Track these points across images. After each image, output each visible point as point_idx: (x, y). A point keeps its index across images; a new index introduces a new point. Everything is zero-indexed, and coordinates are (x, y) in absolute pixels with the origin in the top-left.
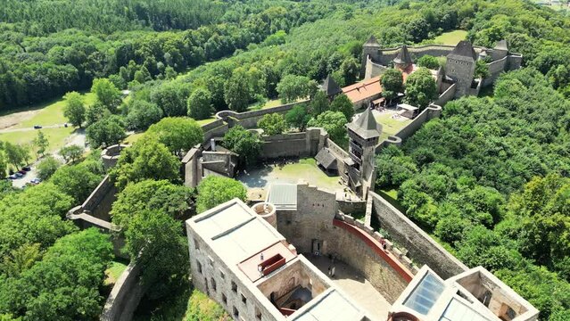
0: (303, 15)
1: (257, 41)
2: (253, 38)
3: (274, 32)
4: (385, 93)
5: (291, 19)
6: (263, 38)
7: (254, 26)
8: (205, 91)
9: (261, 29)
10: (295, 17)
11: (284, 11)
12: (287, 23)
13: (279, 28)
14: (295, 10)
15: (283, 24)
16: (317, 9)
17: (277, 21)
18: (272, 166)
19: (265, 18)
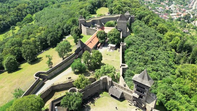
0: (35, 6)
1: (19, 21)
2: (17, 19)
3: (26, 15)
4: (101, 41)
5: (31, 9)
6: (22, 19)
7: (16, 14)
8: (12, 57)
9: (19, 15)
10: (32, 7)
11: (26, 5)
12: (30, 11)
13: (28, 13)
14: (31, 4)
15: (28, 11)
16: (40, 2)
17: (25, 10)
18: (88, 104)
19: (19, 10)
